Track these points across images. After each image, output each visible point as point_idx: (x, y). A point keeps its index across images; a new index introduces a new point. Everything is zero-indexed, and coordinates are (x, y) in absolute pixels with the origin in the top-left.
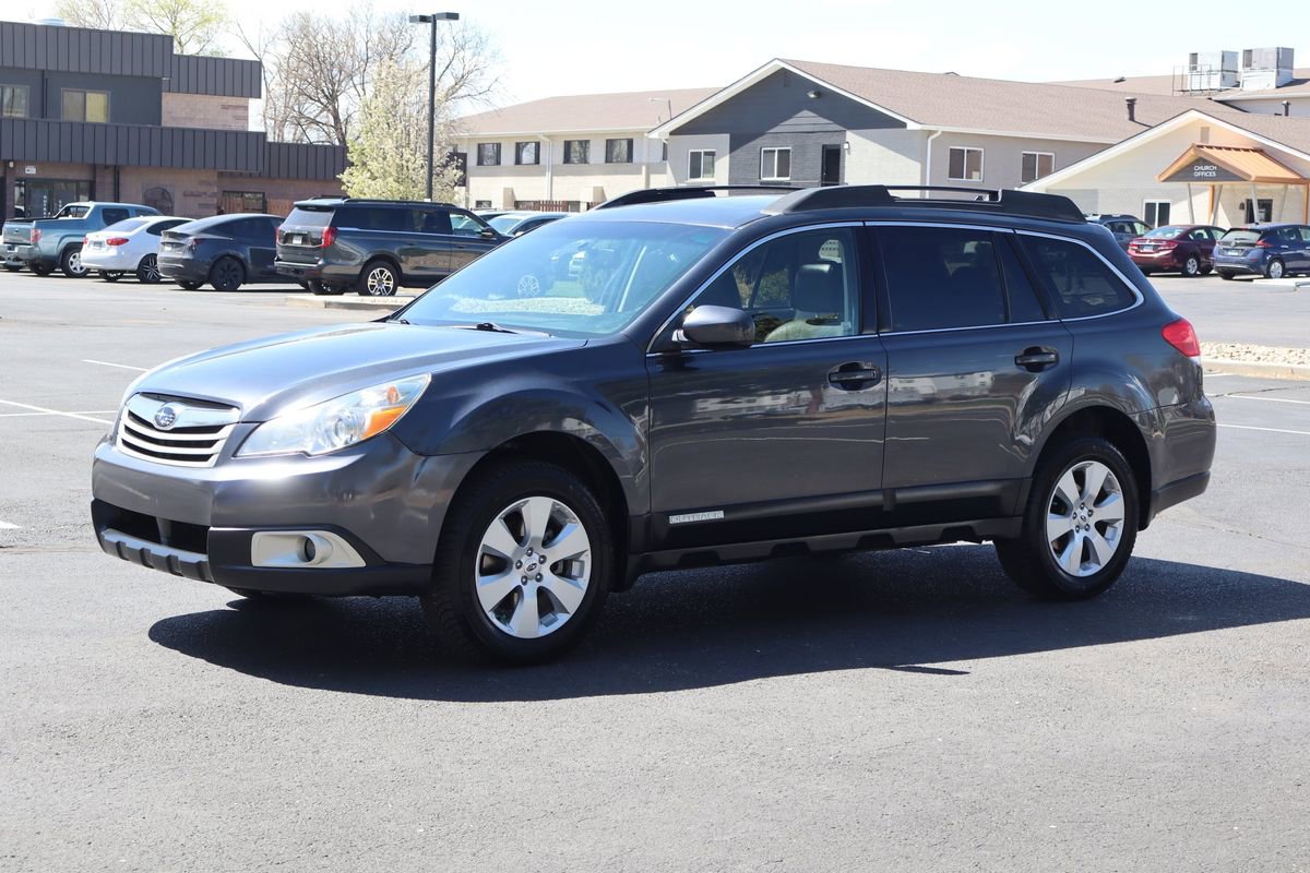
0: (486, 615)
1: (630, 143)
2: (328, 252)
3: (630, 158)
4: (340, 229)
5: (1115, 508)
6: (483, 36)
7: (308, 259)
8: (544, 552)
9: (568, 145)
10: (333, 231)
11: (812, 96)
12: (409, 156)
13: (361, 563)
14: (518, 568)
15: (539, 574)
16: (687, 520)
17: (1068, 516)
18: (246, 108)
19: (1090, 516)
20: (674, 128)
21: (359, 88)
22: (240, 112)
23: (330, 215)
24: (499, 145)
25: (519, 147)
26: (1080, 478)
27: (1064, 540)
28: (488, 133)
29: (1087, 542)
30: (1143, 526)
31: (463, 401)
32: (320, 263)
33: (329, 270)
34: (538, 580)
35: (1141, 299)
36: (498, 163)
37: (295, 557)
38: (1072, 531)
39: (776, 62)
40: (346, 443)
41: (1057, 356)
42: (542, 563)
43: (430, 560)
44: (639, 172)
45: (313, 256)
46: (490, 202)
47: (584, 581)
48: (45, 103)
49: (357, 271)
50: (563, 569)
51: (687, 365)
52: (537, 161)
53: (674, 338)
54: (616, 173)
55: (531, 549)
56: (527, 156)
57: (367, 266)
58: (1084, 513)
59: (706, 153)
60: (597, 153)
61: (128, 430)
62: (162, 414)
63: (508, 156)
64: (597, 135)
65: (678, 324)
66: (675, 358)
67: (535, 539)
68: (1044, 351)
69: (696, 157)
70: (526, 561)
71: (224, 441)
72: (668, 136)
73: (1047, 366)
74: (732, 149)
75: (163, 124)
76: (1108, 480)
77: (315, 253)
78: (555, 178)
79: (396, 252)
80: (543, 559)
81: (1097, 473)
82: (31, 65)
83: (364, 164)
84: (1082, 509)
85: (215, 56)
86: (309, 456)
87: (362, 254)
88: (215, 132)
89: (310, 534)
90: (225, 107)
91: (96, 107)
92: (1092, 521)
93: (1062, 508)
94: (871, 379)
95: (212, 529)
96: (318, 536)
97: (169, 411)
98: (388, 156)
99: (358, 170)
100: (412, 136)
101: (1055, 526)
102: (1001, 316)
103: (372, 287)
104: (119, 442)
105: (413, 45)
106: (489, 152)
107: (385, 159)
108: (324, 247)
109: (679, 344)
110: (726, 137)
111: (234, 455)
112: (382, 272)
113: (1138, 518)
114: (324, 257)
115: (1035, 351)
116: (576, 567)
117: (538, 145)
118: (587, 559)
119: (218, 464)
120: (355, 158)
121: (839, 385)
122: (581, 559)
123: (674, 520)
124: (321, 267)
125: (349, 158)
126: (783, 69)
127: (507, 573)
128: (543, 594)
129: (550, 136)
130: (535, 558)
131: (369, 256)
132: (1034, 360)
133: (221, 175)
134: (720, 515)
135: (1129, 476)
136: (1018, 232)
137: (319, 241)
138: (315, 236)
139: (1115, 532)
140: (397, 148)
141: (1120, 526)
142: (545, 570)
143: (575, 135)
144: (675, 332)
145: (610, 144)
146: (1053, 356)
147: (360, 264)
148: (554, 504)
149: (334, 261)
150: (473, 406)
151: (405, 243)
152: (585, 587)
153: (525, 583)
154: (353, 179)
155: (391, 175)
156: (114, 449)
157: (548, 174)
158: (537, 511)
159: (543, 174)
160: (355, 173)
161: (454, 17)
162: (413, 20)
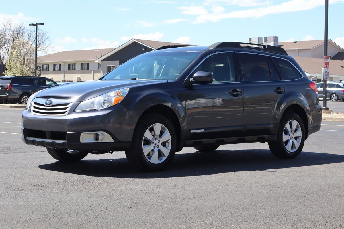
0: (145, 157)
1: (88, 64)
2: (10, 91)
3: (88, 68)
4: (13, 85)
5: (299, 133)
6: (44, 33)
7: (4, 94)
8: (159, 139)
9: (69, 65)
10: (11, 85)
11: (144, 49)
12: (25, 67)
13: (113, 141)
14: (153, 143)
15: (158, 146)
16: (195, 132)
17: (288, 135)
19: (293, 135)
20: (103, 59)
21: (7, 48)
23: (10, 81)
24: (48, 65)
25: (54, 65)
26: (291, 124)
27: (287, 142)
28: (45, 62)
29: (293, 142)
30: (306, 139)
31: (138, 96)
32: (7, 95)
33: (10, 97)
34: (158, 147)
35: (303, 76)
36: (48, 70)
37: (93, 139)
38: (289, 139)
39: (133, 40)
40: (107, 107)
41: (284, 90)
42: (159, 142)
43: (131, 140)
44: (91, 73)
45: (5, 93)
47: (170, 148)
49: (18, 97)
50: (164, 144)
51: (193, 88)
52: (60, 70)
53: (191, 80)
54: (84, 73)
55: (156, 138)
56: (57, 68)
57: (21, 96)
58: (292, 134)
59: (112, 66)
60: (78, 67)
61: (35, 107)
62: (48, 102)
63: (51, 68)
64: (78, 62)
65: (191, 76)
66: (190, 86)
67: (157, 135)
68: (282, 89)
69: (109, 67)
70: (155, 142)
71: (70, 108)
72: (101, 61)
73: (282, 93)
76: (297, 126)
77: (5, 92)
78: (65, 75)
79: (30, 92)
80: (159, 141)
81: (295, 123)
83: (11, 70)
84: (291, 133)
86: (97, 110)
87: (20, 92)
89: (98, 132)
92: (294, 137)
93: (286, 133)
94: (240, 94)
95: (68, 132)
96: (100, 133)
97: (50, 101)
98: (18, 67)
99: (8, 71)
100: (25, 61)
101: (285, 138)
102: (270, 79)
103: (23, 102)
104: (32, 111)
105: (23, 35)
106: (46, 67)
107: (17, 68)
108: (9, 90)
109: (192, 82)
110: (118, 62)
111: (74, 111)
112: (26, 98)
113: (305, 136)
114: (8, 93)
115: (278, 88)
116: (167, 144)
117: (60, 65)
118: (170, 142)
119: (68, 114)
120: (8, 68)
121: (232, 95)
122: (169, 142)
123: (192, 131)
124: (7, 96)
125: (6, 68)
126: (135, 42)
127: (150, 145)
128: (159, 151)
129: (64, 62)
130: (157, 141)
131: (22, 93)
132: (278, 91)
134: (203, 130)
135: (303, 124)
136: (272, 56)
137: (7, 88)
138: (5, 87)
139: (299, 140)
140: (21, 65)
141: (300, 138)
142: (160, 144)
143: (71, 62)
144: (191, 79)
145: (82, 64)
146: (283, 90)
147: (19, 95)
148: (162, 126)
149: (11, 94)
150: (141, 97)
151: (32, 89)
152: (170, 150)
153: (154, 148)
154: (7, 74)
155: (19, 73)
156: (30, 113)
157: (64, 74)
158: (158, 127)
159: (62, 73)
160: (8, 72)
161: (43, 24)
162: (30, 25)
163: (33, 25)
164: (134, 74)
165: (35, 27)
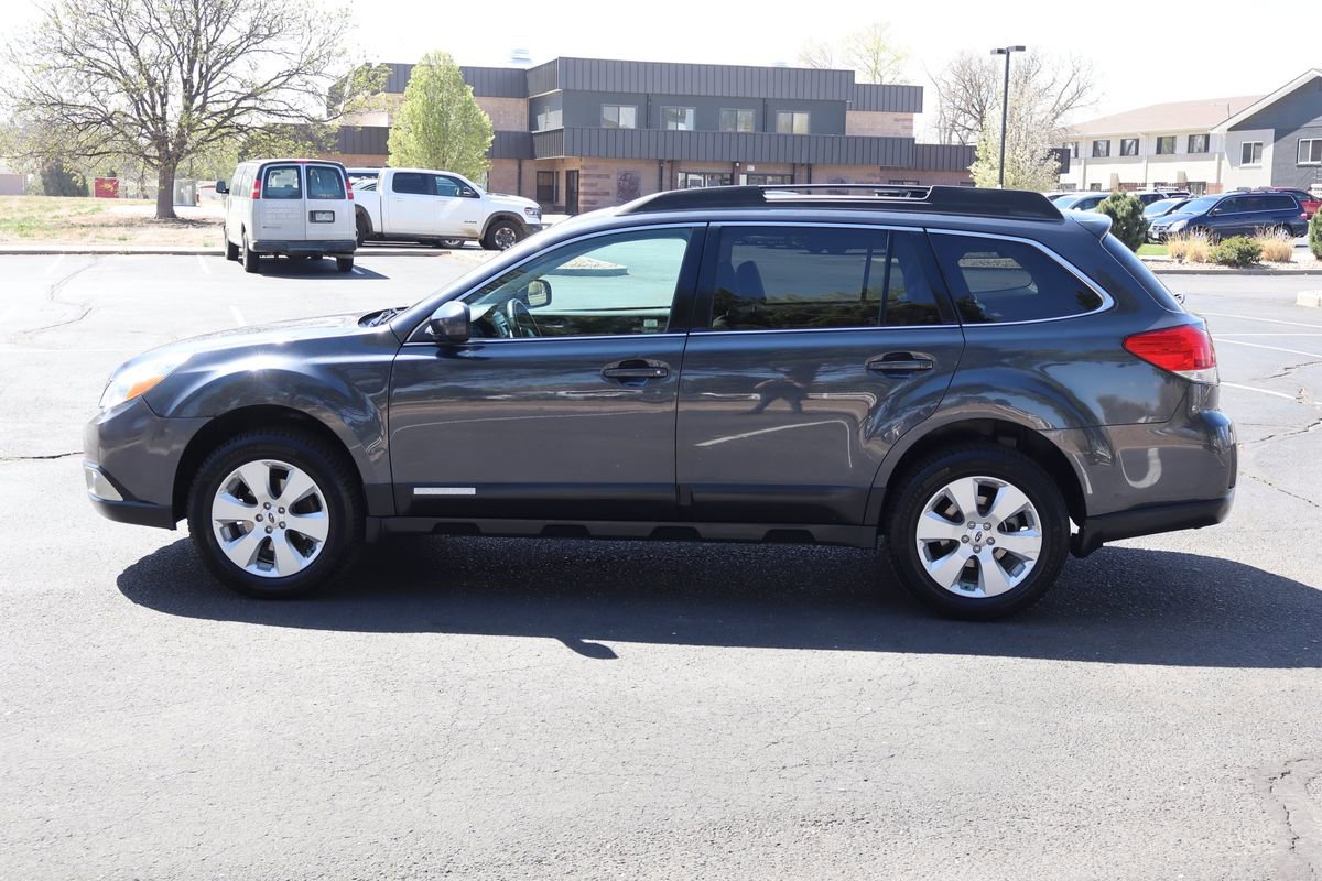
1: (1206, 137)
3: (1206, 149)
9: (1160, 140)
18: (912, 120)
20: (1231, 126)
22: (907, 124)
24: (1108, 142)
25: (1123, 143)
28: (1099, 133)
36: (1108, 155)
39: (1313, 72)
44: (1214, 159)
46: (1100, 184)
48: (765, 121)
52: (1137, 152)
59: (1256, 145)
60: (1182, 146)
63: (1115, 149)
64: (1181, 132)
69: (1247, 147)
72: (1227, 132)
74: (1275, 141)
75: (847, 134)
78: (1149, 165)
82: (756, 95)
83: (988, 158)
85: (904, 84)
88: (886, 139)
90: (896, 120)
91: (800, 123)
99: (982, 163)
105: (1042, 69)
106: (1103, 147)
110: (1271, 132)
117: (1137, 141)
120: (981, 154)
125: (976, 155)
126: (1318, 77)
129: (1147, 135)
133: (882, 168)
143: (1166, 133)
145: (1191, 139)
154: (978, 170)
157: (1145, 161)
159: (1140, 161)
160: (980, 165)
161: (1021, 49)
162: (992, 52)
163: (1000, 51)
164: (1310, 162)
165: (1004, 56)
